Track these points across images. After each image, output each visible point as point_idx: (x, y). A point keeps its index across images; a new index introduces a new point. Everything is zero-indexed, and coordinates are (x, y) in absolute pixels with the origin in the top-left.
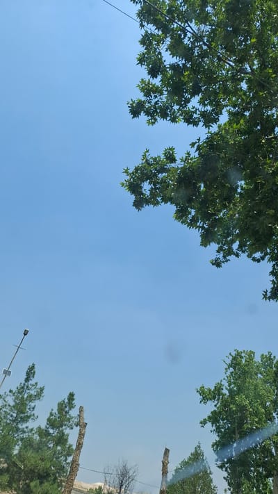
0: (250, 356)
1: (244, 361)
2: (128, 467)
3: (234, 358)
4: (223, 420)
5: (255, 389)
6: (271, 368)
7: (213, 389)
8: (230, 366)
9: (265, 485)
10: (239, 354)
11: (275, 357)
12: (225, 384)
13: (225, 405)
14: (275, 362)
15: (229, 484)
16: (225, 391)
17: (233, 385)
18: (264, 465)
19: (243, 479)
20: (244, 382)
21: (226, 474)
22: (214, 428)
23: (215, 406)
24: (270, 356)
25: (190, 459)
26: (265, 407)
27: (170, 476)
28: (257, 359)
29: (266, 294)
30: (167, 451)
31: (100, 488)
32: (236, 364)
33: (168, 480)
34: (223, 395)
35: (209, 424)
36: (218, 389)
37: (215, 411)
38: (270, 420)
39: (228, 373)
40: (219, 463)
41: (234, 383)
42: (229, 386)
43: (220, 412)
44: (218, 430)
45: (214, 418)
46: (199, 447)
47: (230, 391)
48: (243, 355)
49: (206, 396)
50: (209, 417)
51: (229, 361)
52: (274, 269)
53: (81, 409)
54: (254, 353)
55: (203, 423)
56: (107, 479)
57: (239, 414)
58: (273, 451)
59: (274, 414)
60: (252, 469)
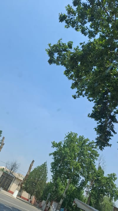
0: (75, 135)
1: (73, 136)
2: (17, 163)
3: (70, 134)
4: (58, 155)
5: (73, 147)
6: (82, 141)
7: (58, 143)
8: (67, 137)
9: (66, 181)
10: (72, 133)
11: (84, 138)
12: (63, 143)
13: (60, 150)
14: (84, 140)
15: (53, 178)
16: (62, 146)
17: (66, 144)
18: (68, 174)
19: (59, 178)
20: (70, 144)
21: (53, 174)
22: (54, 157)
23: (57, 149)
24: (83, 137)
25: (41, 166)
26: (75, 155)
27: (32, 170)
28: (78, 137)
29: (89, 115)
30: (33, 161)
31: (3, 169)
32: (69, 137)
33: (31, 171)
34: (61, 146)
35: (52, 156)
36: (60, 144)
37: (56, 151)
38: (75, 159)
39: (66, 139)
40: (51, 170)
41: (66, 143)
42: (64, 144)
43: (58, 152)
44: (55, 158)
45: (55, 154)
46: (46, 163)
47: (64, 146)
48: (73, 134)
49: (54, 145)
50: (53, 153)
51: (67, 135)
52: (95, 106)
53: (4, 138)
54: (77, 135)
55: (50, 154)
56: (7, 166)
57: (64, 155)
58: (72, 170)
59: (77, 158)
60: (63, 175)
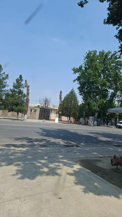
0: (95, 53)
1: (92, 55)
2: (47, 98)
3: (88, 54)
4: (82, 79)
5: (95, 66)
6: (103, 57)
7: (78, 68)
8: (86, 58)
9: (96, 98)
10: (90, 53)
11: (105, 52)
12: (83, 65)
13: (83, 73)
14: (105, 54)
15: (83, 100)
16: (83, 68)
17: (86, 66)
18: (96, 92)
19: (88, 98)
20: (91, 64)
21: (82, 97)
22: (78, 82)
23: (79, 74)
24: (103, 52)
25: (70, 93)
26: (98, 73)
27: (62, 100)
28: (98, 54)
29: (105, 21)
30: (61, 92)
31: (39, 106)
32: (89, 57)
33: (62, 101)
34: (83, 70)
35: (77, 82)
36: (81, 68)
37: (79, 76)
38: (100, 77)
39: (85, 61)
40: (80, 94)
41: (87, 65)
42: (85, 66)
43: (81, 76)
44: (80, 83)
45: (79, 79)
46: (73, 89)
47: (85, 68)
48: (92, 52)
49: (75, 71)
50: (76, 79)
51: (85, 56)
52: (110, 6)
53: (26, 81)
54: (96, 51)
55: (74, 81)
56: (41, 103)
57: (88, 76)
58: (100, 88)
59: (102, 75)
60: (92, 94)
